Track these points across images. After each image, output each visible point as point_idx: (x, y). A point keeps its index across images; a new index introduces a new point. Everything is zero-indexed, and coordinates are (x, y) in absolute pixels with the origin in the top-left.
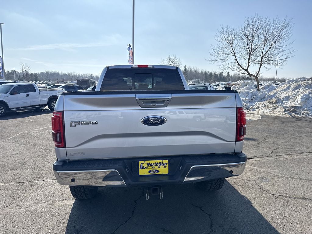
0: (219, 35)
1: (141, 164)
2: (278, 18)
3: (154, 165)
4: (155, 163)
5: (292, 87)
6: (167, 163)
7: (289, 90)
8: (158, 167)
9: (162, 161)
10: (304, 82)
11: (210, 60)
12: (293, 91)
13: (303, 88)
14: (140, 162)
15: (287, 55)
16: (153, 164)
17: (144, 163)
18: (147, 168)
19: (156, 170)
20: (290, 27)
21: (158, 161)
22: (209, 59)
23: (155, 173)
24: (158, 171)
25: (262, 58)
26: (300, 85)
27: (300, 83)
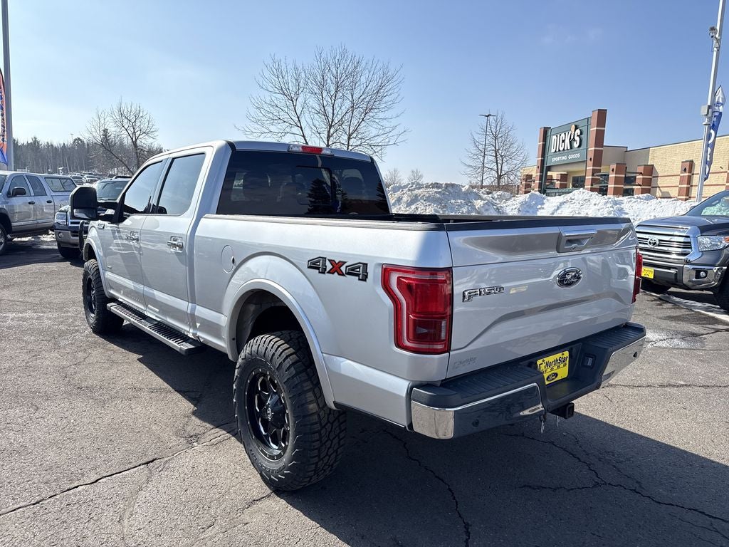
0: (267, 74)
2: (376, 60)
5: (405, 198)
7: (399, 205)
10: (421, 190)
11: (248, 130)
12: (407, 207)
13: (422, 201)
14: (538, 363)
15: (396, 137)
20: (397, 82)
22: (245, 128)
25: (349, 139)
26: (416, 196)
27: (416, 192)
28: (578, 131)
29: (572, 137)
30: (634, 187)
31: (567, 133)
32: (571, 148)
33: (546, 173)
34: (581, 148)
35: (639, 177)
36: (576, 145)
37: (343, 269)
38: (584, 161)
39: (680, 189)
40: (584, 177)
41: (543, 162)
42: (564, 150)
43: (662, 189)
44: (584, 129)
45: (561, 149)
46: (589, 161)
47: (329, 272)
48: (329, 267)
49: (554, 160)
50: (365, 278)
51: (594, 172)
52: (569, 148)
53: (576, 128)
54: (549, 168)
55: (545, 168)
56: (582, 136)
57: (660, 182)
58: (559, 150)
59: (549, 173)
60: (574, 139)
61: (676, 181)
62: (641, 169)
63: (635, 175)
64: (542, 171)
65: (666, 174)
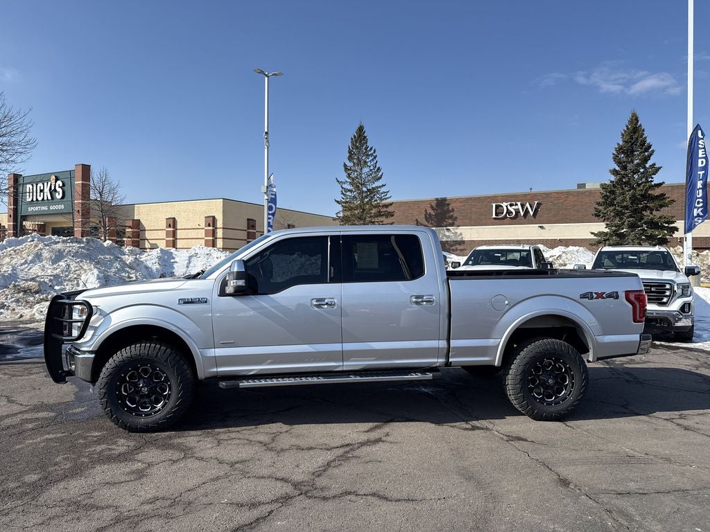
28: (59, 183)
29: (53, 188)
30: (125, 239)
31: (45, 184)
32: (52, 198)
33: (21, 223)
34: (64, 200)
35: (128, 230)
36: (59, 196)
37: (604, 295)
38: (70, 213)
39: (167, 241)
40: (73, 228)
41: (15, 211)
42: (43, 199)
43: (151, 242)
44: (67, 182)
45: (40, 199)
46: (76, 213)
47: (595, 298)
48: (595, 296)
49: (30, 209)
50: (617, 298)
51: (83, 224)
52: (50, 198)
53: (57, 179)
54: (25, 218)
55: (19, 218)
56: (65, 188)
57: (148, 235)
58: (37, 200)
59: (24, 223)
60: (55, 190)
61: (163, 235)
62: (130, 223)
63: (124, 228)
64: (15, 220)
65: (152, 228)
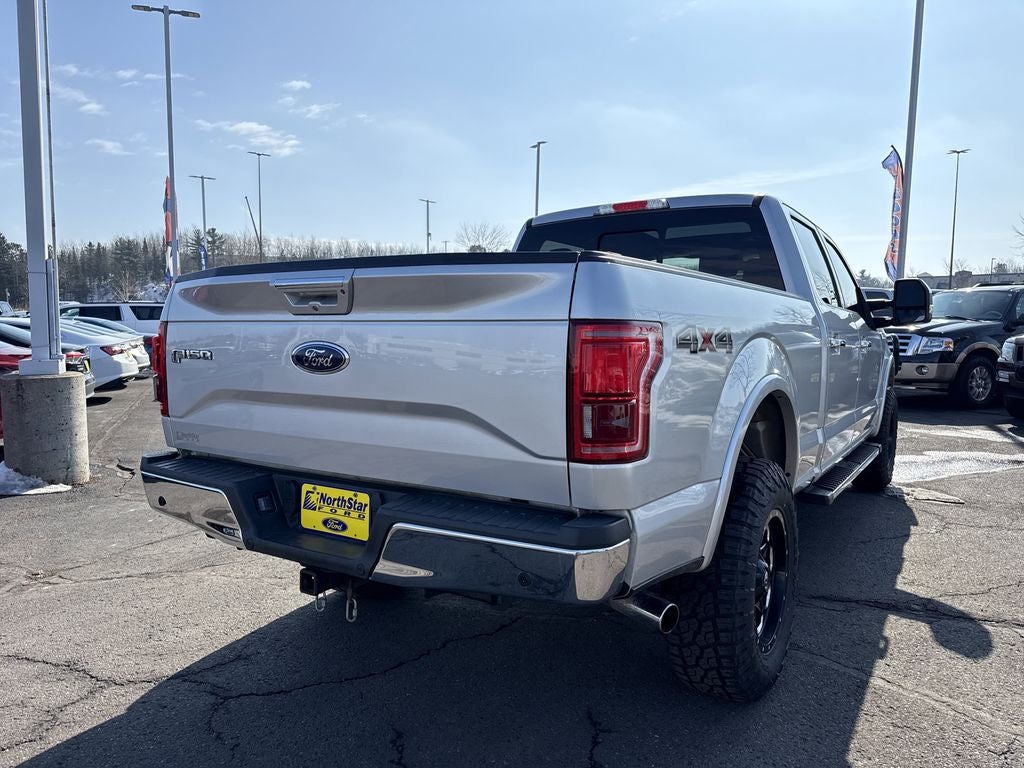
1: (308, 492)
3: (336, 502)
4: (339, 499)
6: (366, 505)
8: (345, 513)
9: (355, 495)
14: (306, 487)
16: (335, 500)
17: (313, 493)
18: (319, 508)
19: (340, 523)
21: (347, 494)
23: (337, 530)
24: (345, 527)
